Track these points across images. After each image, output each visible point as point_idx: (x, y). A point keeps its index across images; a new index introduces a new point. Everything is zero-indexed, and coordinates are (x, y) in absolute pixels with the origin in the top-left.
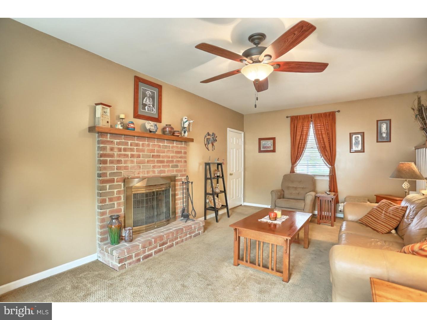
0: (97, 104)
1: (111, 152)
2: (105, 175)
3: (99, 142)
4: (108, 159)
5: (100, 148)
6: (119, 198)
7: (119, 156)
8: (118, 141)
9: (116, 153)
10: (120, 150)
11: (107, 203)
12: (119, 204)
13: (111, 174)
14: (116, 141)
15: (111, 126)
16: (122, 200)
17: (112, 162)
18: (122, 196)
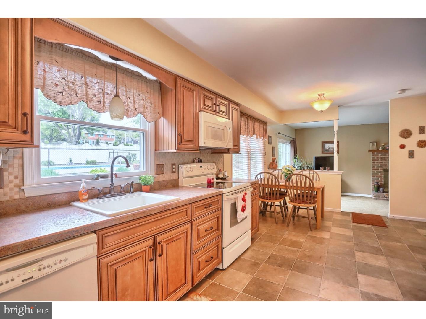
0: (371, 142)
1: (377, 159)
2: (374, 167)
3: (373, 155)
4: (376, 161)
5: (373, 158)
6: (381, 177)
7: (381, 160)
8: (381, 154)
9: (379, 159)
10: (382, 158)
11: (375, 177)
12: (381, 179)
13: (377, 167)
14: (379, 155)
15: (377, 150)
16: (383, 177)
17: (377, 163)
18: (383, 176)
